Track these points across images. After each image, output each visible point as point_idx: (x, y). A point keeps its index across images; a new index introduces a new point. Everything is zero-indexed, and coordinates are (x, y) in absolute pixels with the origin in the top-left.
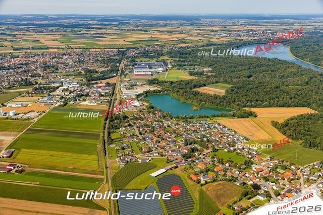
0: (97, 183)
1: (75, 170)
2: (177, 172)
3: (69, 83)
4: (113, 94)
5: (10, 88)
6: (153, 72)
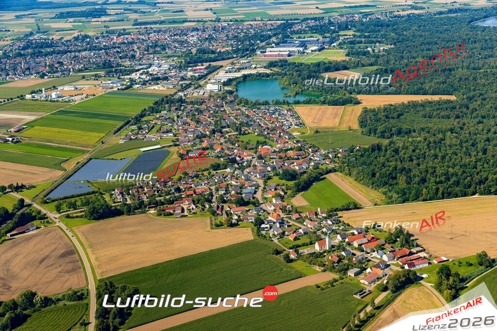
2: (173, 149)
3: (160, 66)
4: (201, 78)
5: (80, 71)
6: (293, 52)
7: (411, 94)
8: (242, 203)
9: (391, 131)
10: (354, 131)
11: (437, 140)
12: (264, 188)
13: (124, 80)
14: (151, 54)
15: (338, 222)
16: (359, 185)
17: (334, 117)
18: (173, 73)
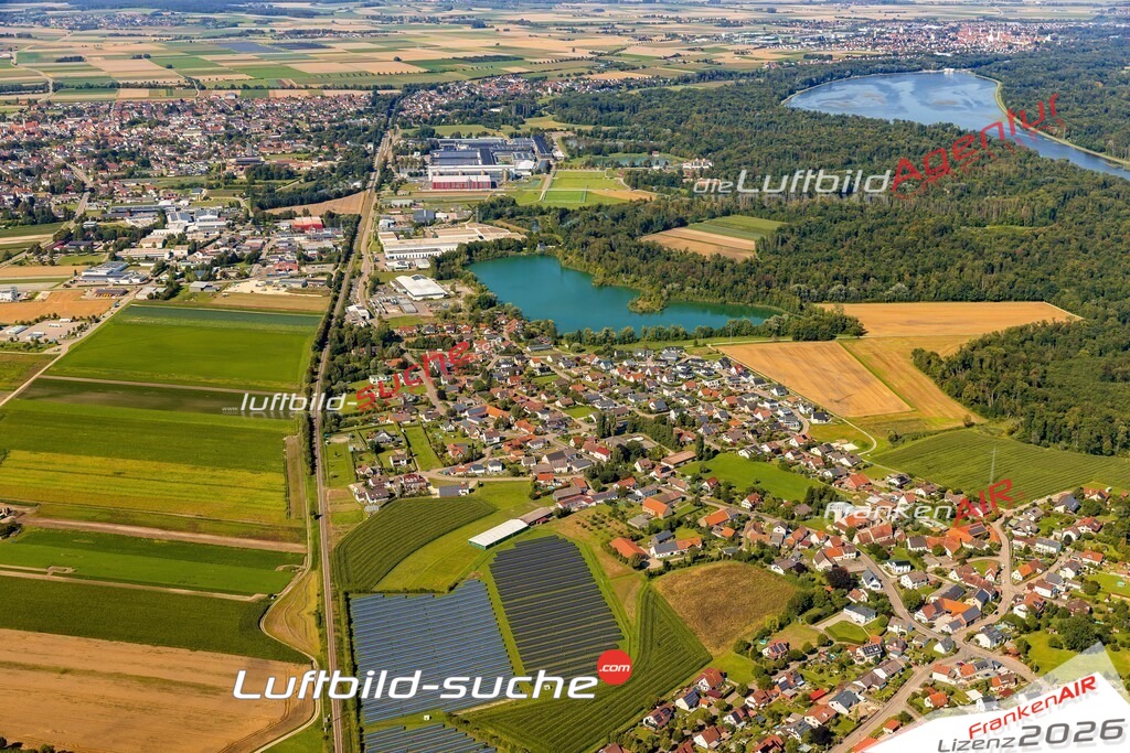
0: (281, 568)
1: (202, 526)
2: (567, 529)
3: (190, 216)
4: (347, 253)
6: (498, 174)
13: (135, 263)
14: (124, 178)
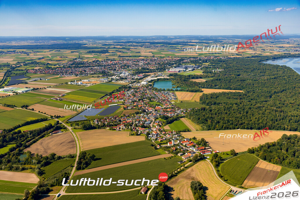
2: (122, 105)
3: (125, 73)
4: (140, 79)
5: (92, 74)
6: (181, 70)
7: (225, 89)
8: (143, 127)
9: (211, 103)
10: (197, 102)
11: (229, 107)
12: (154, 122)
13: (109, 78)
14: (123, 69)
15: (180, 136)
16: (193, 123)
17: (191, 97)
18: (130, 76)
